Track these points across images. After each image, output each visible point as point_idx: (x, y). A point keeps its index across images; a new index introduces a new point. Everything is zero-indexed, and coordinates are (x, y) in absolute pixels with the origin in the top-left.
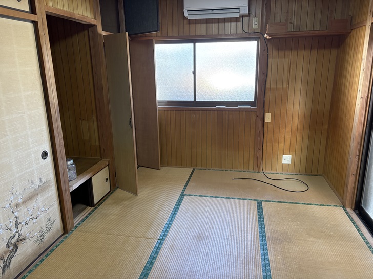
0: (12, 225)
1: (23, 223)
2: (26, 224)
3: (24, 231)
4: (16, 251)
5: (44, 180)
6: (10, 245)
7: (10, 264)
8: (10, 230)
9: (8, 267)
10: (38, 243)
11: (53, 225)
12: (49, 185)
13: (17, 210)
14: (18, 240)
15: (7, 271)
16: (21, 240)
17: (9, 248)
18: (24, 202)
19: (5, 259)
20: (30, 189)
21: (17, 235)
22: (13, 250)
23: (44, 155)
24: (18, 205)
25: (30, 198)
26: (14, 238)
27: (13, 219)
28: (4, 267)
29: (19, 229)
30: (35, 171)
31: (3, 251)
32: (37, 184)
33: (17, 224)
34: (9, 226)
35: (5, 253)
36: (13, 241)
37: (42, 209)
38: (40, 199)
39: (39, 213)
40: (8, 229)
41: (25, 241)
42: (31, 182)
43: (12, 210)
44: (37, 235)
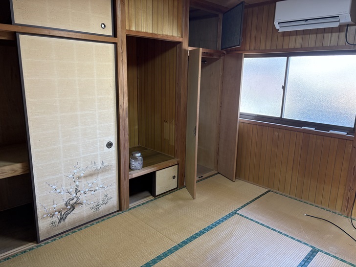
0: (72, 191)
1: (82, 192)
2: (84, 193)
3: (82, 198)
4: (73, 210)
5: (105, 164)
6: (68, 205)
7: (66, 218)
8: (70, 193)
9: (64, 220)
10: (93, 210)
11: (109, 201)
12: (110, 169)
13: (78, 181)
14: (76, 203)
15: (62, 222)
16: (78, 204)
17: (67, 206)
18: (85, 177)
19: (63, 213)
20: (92, 168)
21: (75, 199)
22: (70, 209)
23: (109, 145)
24: (79, 178)
25: (91, 175)
26: (72, 200)
27: (74, 187)
28: (61, 219)
29: (78, 195)
30: (99, 156)
31: (62, 207)
32: (99, 165)
33: (77, 191)
34: (70, 191)
35: (63, 209)
36: (71, 202)
37: (101, 186)
38: (100, 178)
39: (97, 188)
40: (69, 192)
41: (81, 205)
42: (93, 163)
43: (74, 180)
44: (93, 204)
